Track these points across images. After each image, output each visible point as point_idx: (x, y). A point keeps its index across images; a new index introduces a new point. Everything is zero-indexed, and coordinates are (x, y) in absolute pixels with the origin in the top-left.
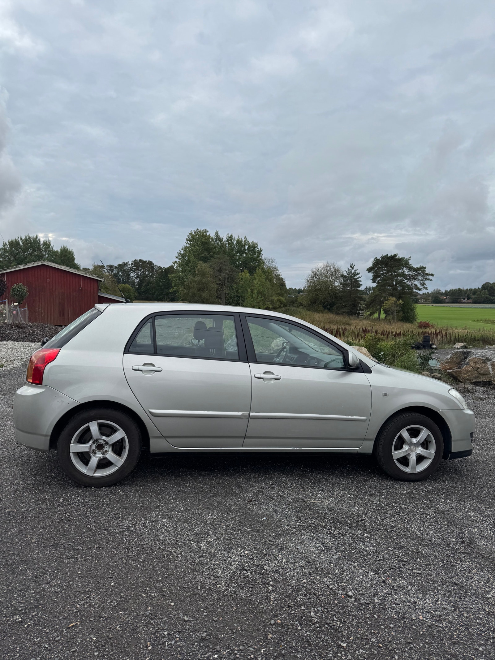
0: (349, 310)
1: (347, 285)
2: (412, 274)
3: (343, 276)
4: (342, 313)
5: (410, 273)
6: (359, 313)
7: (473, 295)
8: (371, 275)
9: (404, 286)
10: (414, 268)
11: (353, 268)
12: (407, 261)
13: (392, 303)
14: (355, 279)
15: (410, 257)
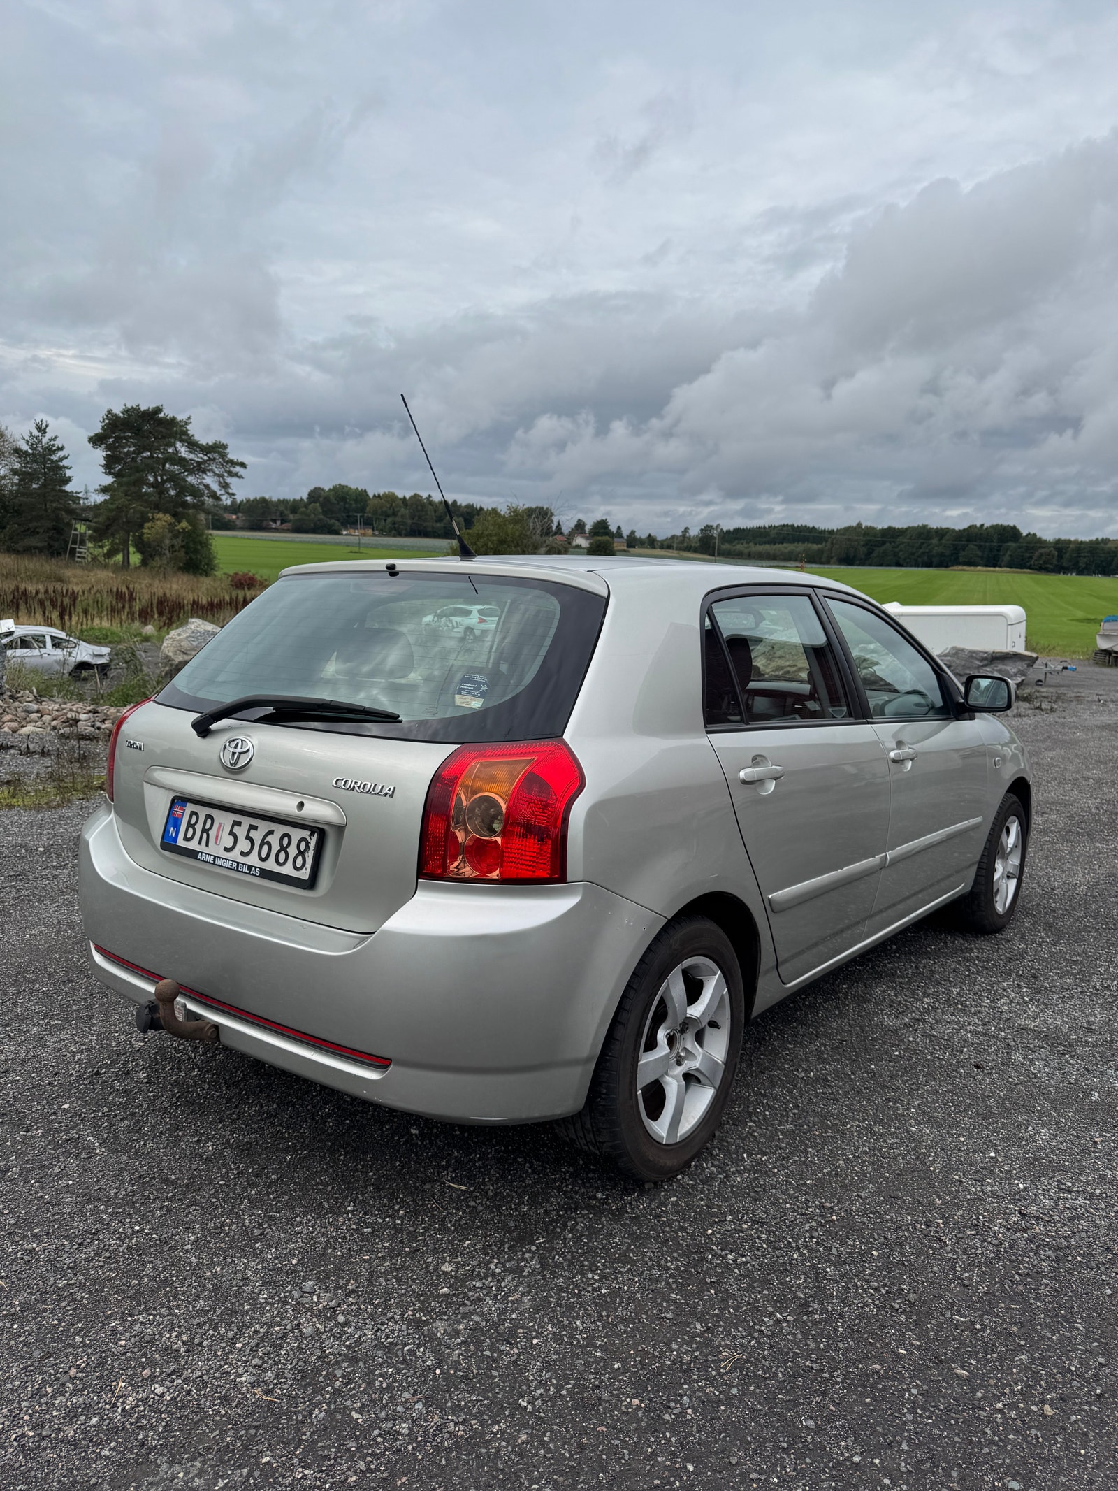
0: (46, 544)
1: (31, 476)
2: (196, 459)
3: (17, 451)
4: (29, 551)
5: (192, 456)
6: (73, 551)
7: (291, 513)
8: (99, 455)
9: (184, 488)
10: (202, 445)
11: (45, 433)
12: (183, 426)
13: (163, 527)
14: (53, 462)
15: (189, 418)
